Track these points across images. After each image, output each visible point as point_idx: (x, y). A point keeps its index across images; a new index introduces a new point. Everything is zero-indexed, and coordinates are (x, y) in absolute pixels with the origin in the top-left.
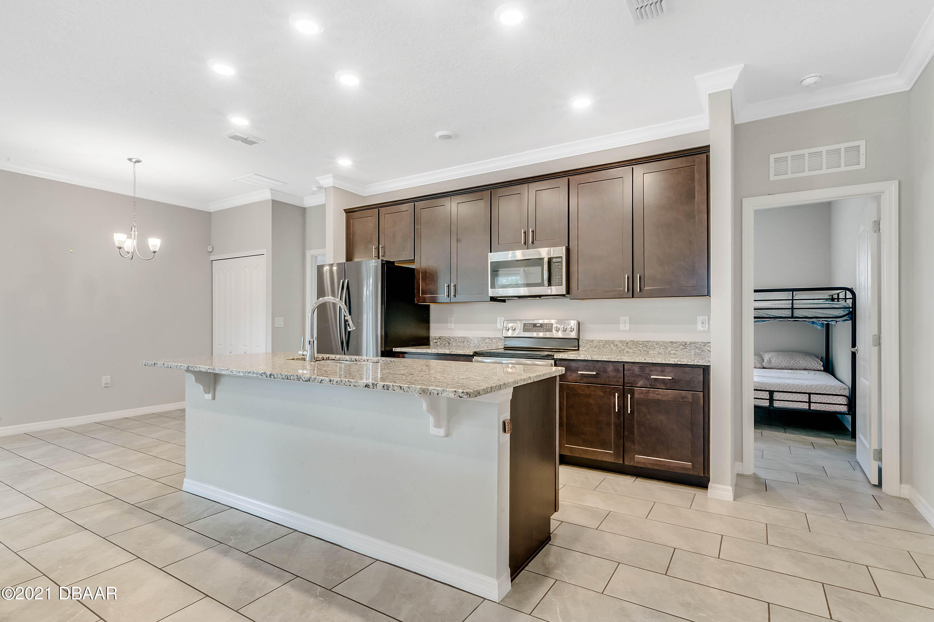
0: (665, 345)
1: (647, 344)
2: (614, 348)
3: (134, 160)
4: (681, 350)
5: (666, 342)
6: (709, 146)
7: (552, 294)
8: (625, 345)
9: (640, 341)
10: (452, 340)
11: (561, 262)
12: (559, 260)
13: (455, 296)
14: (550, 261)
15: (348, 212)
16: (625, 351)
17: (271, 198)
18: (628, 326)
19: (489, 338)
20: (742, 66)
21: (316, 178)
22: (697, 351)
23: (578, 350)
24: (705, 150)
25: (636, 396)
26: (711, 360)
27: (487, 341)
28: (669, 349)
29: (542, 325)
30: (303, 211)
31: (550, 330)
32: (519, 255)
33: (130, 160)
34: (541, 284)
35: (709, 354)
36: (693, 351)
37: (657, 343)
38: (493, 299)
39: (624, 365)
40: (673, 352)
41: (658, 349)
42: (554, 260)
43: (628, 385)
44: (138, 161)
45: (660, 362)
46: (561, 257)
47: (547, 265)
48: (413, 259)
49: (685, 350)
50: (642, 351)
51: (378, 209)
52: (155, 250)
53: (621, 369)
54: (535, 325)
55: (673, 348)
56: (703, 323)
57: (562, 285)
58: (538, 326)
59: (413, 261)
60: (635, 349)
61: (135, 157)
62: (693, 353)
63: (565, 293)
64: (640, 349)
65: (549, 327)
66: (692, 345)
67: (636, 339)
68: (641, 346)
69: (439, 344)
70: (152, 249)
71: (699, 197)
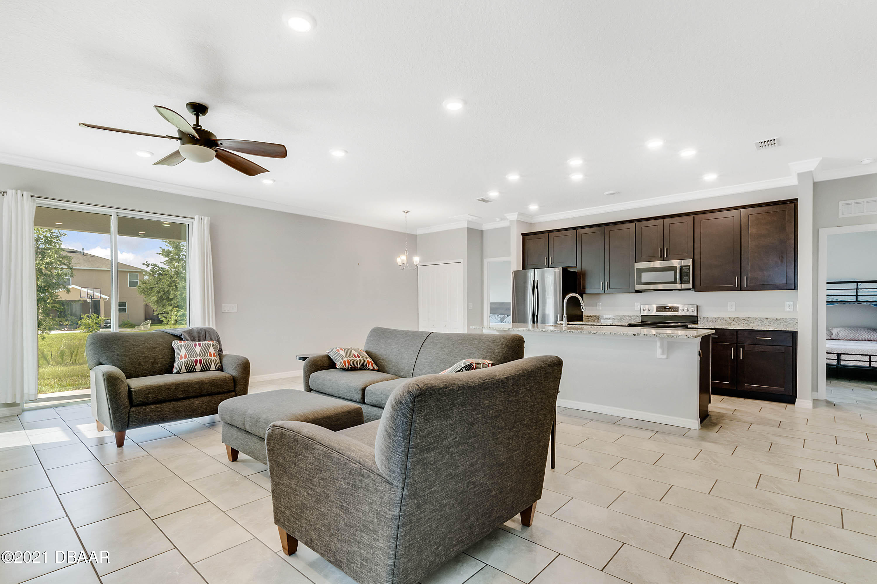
0: (762, 320)
1: (748, 320)
2: (724, 322)
3: (406, 212)
4: (773, 323)
5: (762, 318)
6: (797, 199)
7: (682, 288)
8: (732, 320)
9: (743, 318)
10: (600, 317)
11: (689, 269)
12: (688, 267)
13: (608, 289)
14: (681, 267)
15: (523, 235)
16: (732, 324)
17: (466, 227)
18: (734, 308)
19: (629, 316)
20: (821, 158)
21: (505, 215)
22: (785, 323)
23: (697, 323)
24: (795, 201)
25: (746, 349)
26: (798, 328)
27: (627, 318)
28: (765, 322)
29: (670, 308)
30: (482, 232)
31: (677, 311)
32: (657, 264)
33: (404, 212)
34: (675, 282)
35: (797, 324)
36: (782, 324)
37: (756, 319)
38: (637, 291)
39: (737, 332)
40: (768, 324)
41: (757, 322)
42: (684, 268)
43: (741, 343)
44: (408, 212)
45: (763, 329)
46: (689, 266)
47: (679, 270)
48: (576, 265)
49: (776, 323)
50: (745, 324)
51: (548, 234)
52: (417, 264)
53: (736, 333)
54: (665, 308)
55: (767, 322)
56: (789, 306)
57: (689, 283)
58: (668, 308)
59: (576, 267)
60: (740, 323)
61: (406, 210)
62: (782, 325)
63: (691, 288)
64: (743, 322)
65: (676, 309)
66: (782, 320)
67: (740, 316)
68: (744, 320)
69: (590, 320)
70: (415, 264)
71: (790, 229)
